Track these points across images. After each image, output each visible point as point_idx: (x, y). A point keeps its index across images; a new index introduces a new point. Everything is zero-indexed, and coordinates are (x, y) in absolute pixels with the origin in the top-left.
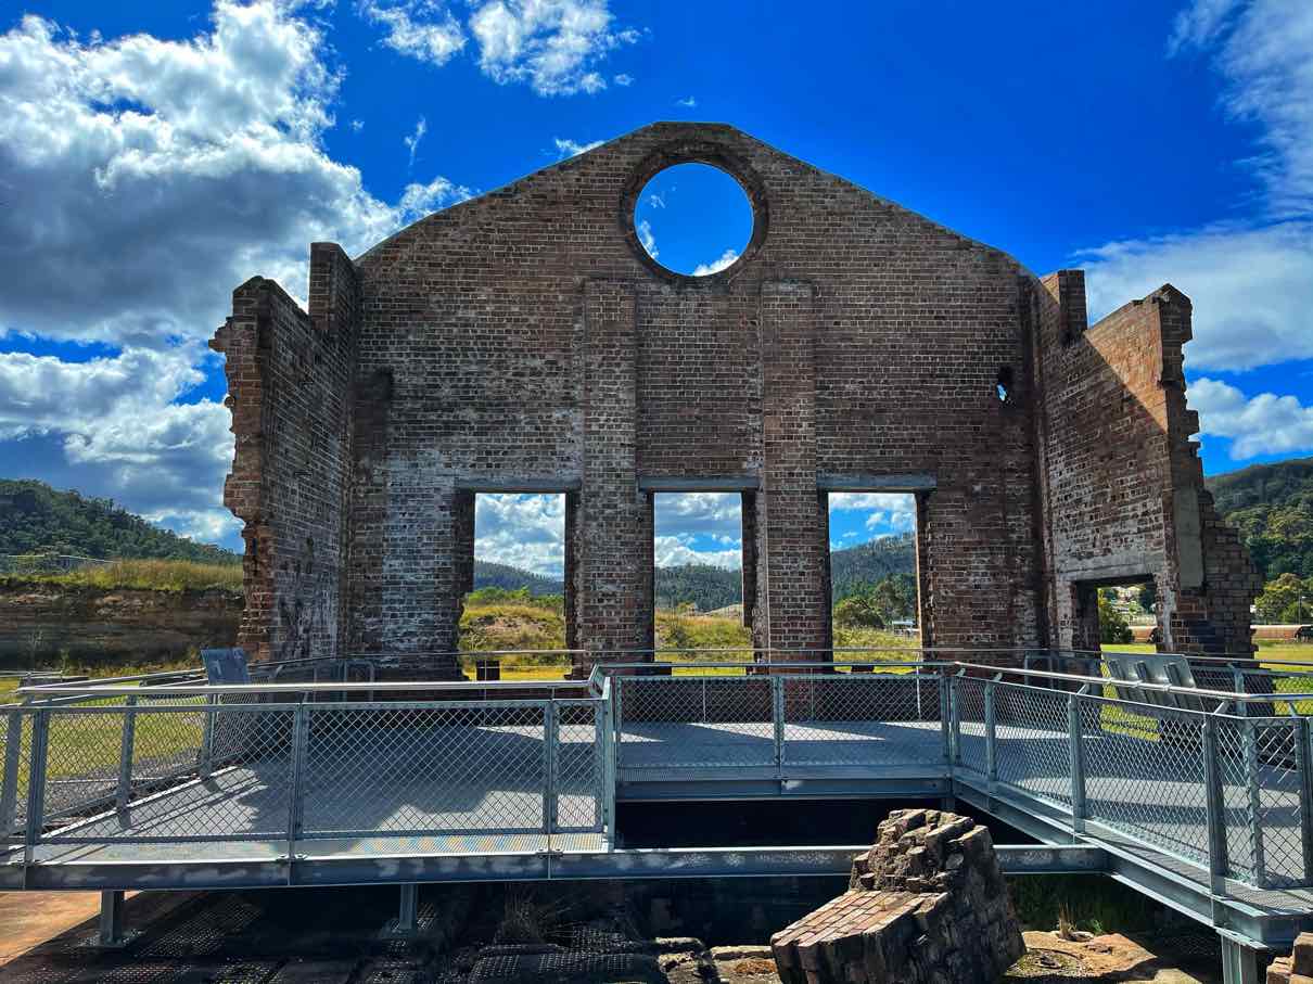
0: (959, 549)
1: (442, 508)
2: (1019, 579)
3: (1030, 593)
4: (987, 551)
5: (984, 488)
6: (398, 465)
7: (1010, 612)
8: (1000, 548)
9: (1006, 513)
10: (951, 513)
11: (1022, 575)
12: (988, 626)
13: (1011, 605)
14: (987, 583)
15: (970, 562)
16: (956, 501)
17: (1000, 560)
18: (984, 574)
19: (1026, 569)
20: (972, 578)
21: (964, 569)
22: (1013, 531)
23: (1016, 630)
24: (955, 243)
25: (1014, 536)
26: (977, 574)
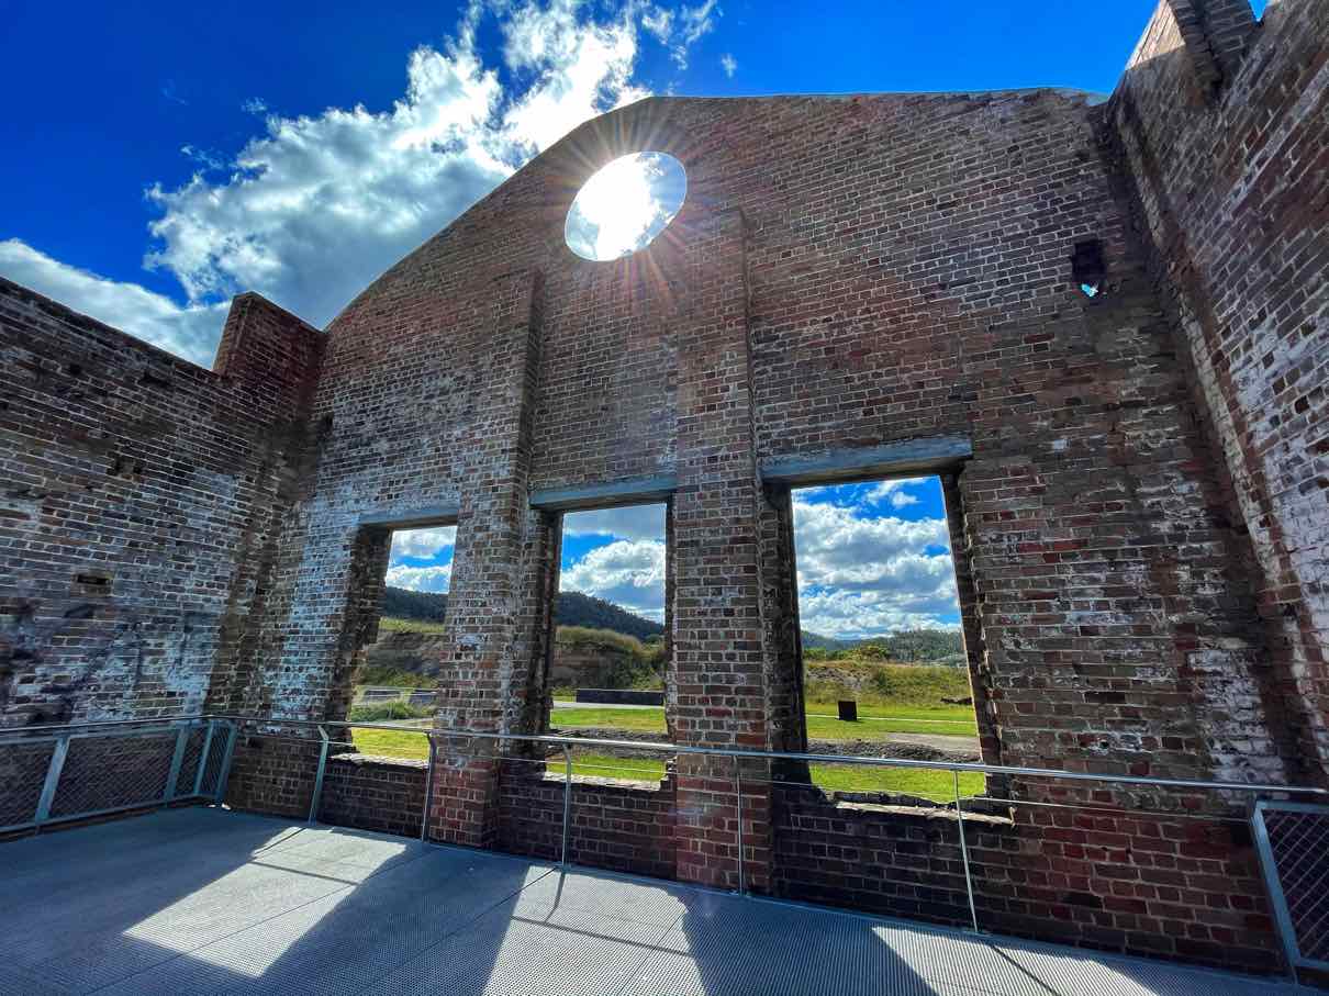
0: (1035, 559)
1: (345, 548)
2: (1194, 614)
3: (1233, 644)
4: (1100, 559)
5: (1075, 444)
6: (320, 505)
7: (1184, 687)
8: (1134, 553)
9: (1132, 483)
10: (1008, 494)
11: (1204, 604)
12: (1132, 717)
13: (1185, 670)
14: (1111, 623)
15: (1063, 582)
16: (1016, 472)
17: (1136, 575)
18: (1101, 605)
19: (1208, 592)
20: (1071, 615)
21: (1053, 596)
22: (1160, 516)
23: (1208, 727)
24: (961, 105)
25: (1164, 527)
26: (1082, 606)
